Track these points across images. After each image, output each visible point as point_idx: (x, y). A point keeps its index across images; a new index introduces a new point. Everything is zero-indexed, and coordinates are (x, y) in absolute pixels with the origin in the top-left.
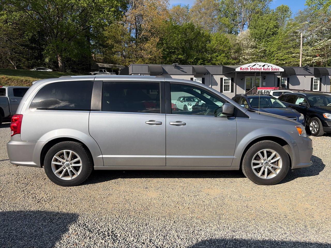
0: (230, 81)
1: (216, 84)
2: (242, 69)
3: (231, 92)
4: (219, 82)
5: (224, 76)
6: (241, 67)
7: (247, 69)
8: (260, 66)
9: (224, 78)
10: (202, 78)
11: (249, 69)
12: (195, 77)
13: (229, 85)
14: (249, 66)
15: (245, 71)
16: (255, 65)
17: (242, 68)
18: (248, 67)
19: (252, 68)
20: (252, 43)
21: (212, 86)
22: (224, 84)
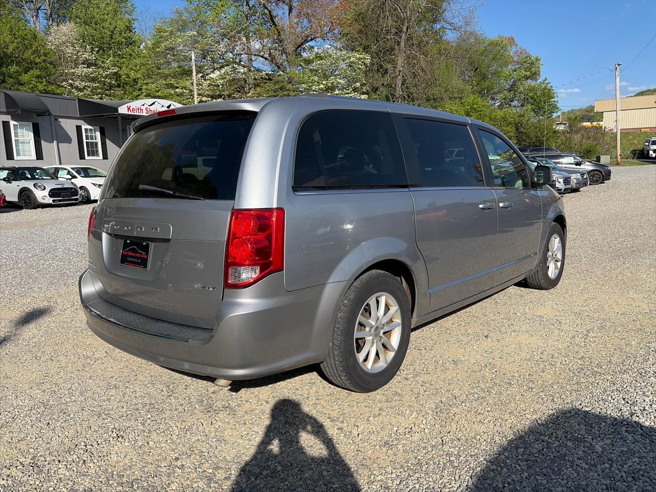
0: (98, 134)
1: (68, 140)
2: (131, 109)
3: (104, 159)
4: (73, 135)
5: (82, 121)
6: (129, 105)
7: (139, 110)
8: (163, 106)
9: (85, 126)
10: (33, 124)
11: (145, 111)
12: (13, 119)
13: (96, 144)
14: (143, 105)
15: (138, 114)
16: (153, 103)
17: (130, 107)
18: (142, 107)
19: (149, 110)
20: (86, 55)
21: (59, 144)
22: (85, 141)
